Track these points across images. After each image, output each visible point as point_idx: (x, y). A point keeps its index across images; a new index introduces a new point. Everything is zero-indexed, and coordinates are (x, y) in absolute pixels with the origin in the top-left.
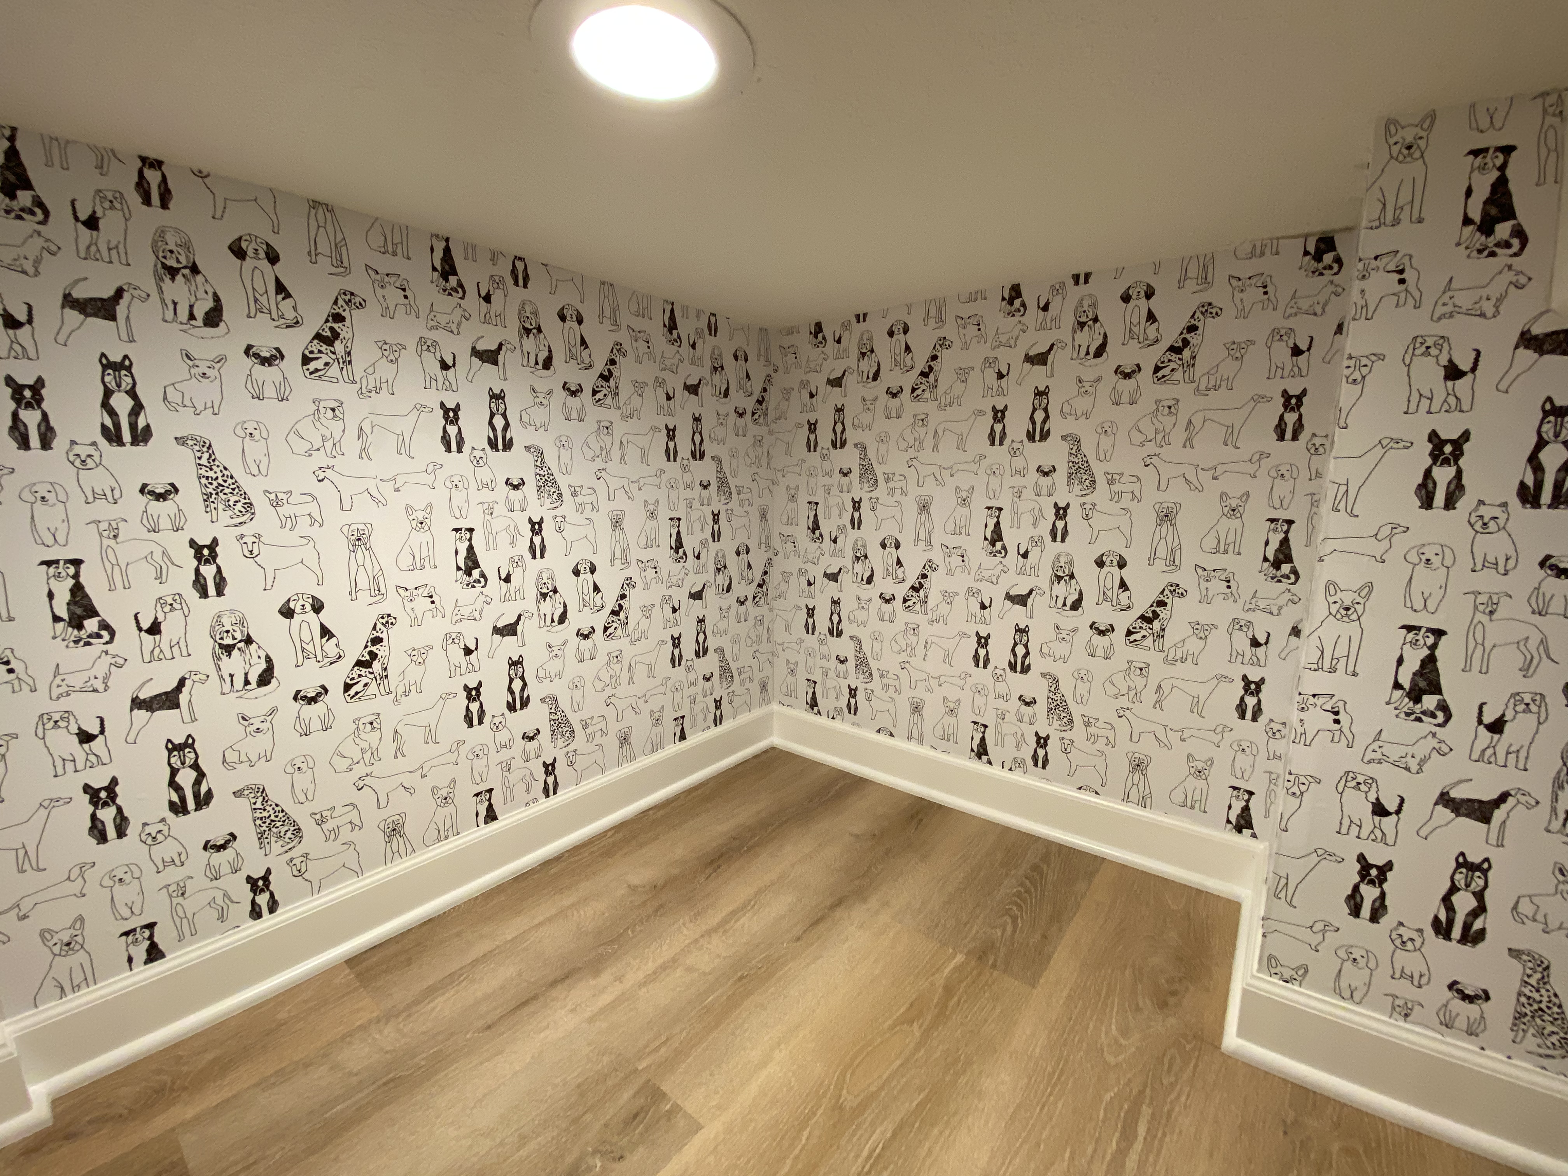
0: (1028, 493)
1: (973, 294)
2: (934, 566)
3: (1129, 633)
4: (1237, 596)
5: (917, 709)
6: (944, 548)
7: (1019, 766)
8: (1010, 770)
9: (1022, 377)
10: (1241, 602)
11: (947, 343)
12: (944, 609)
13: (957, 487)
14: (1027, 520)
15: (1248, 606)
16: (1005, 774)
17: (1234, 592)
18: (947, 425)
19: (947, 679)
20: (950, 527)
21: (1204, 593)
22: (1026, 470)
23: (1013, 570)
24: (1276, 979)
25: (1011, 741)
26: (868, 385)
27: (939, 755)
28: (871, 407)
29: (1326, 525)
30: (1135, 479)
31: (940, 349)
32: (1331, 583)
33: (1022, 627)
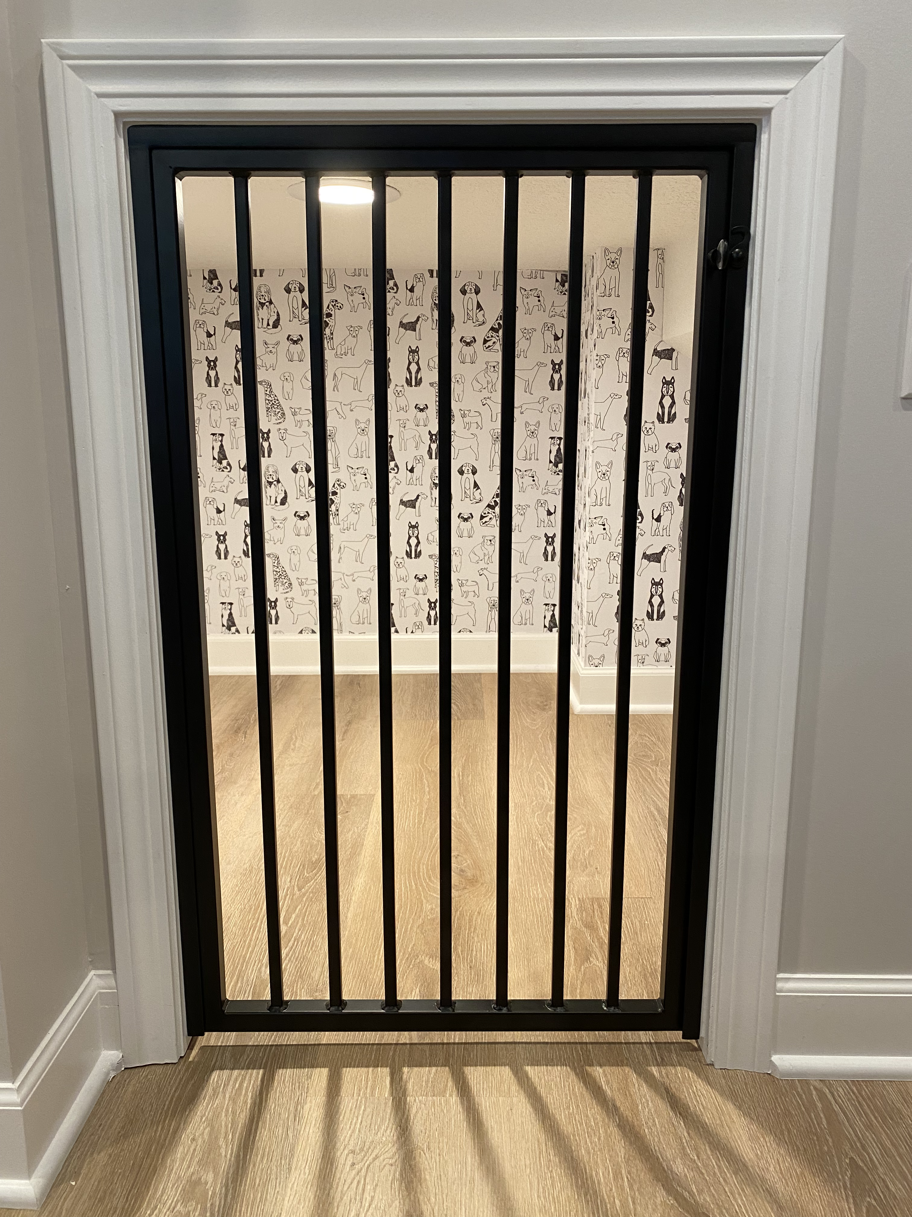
0: (410, 425)
1: (357, 271)
2: (342, 484)
3: (482, 517)
4: (538, 486)
6: (350, 469)
7: (419, 628)
8: (412, 632)
9: (398, 339)
10: (540, 489)
11: (339, 305)
12: (353, 518)
13: (357, 420)
14: (411, 444)
15: (544, 491)
16: (410, 636)
17: (537, 484)
18: (345, 370)
19: (359, 574)
20: (353, 451)
21: (521, 485)
22: (407, 407)
23: (404, 482)
24: (592, 667)
25: (411, 611)
26: (269, 331)
27: (357, 637)
28: (274, 350)
29: (594, 435)
30: (477, 414)
31: (332, 308)
32: (597, 463)
33: (413, 524)
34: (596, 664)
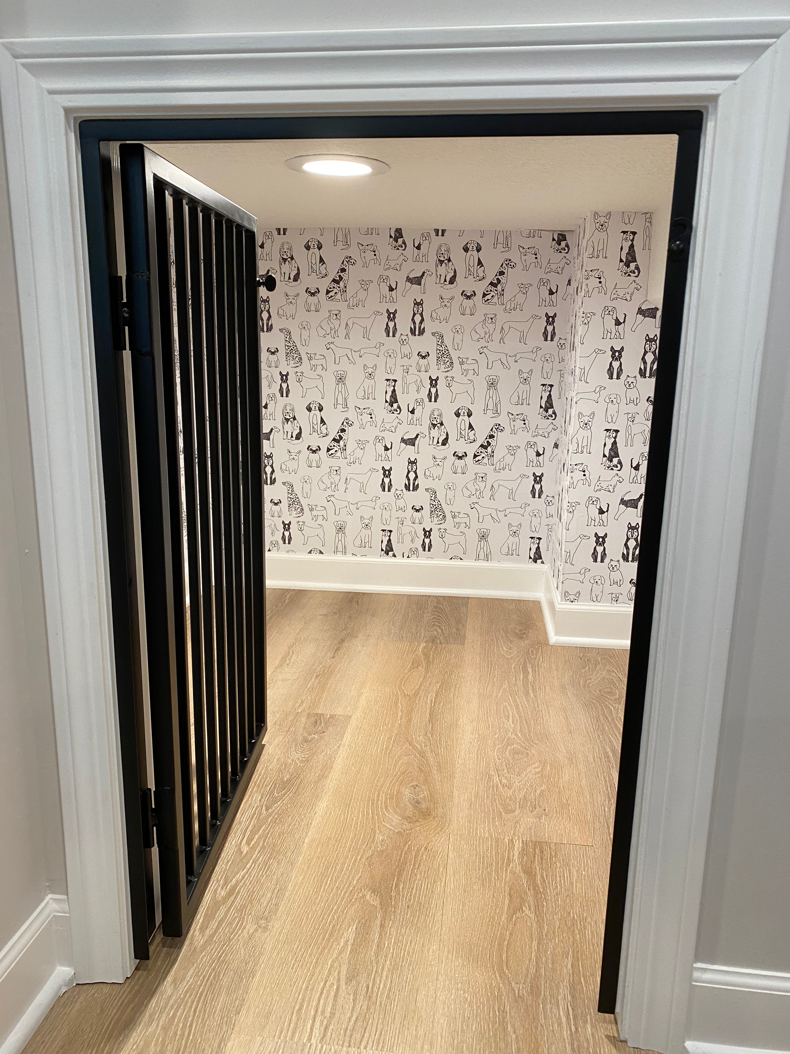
0: (413, 370)
1: (370, 229)
4: (529, 429)
5: (340, 529)
6: (357, 409)
7: (414, 554)
8: (408, 557)
9: (405, 292)
10: (531, 431)
11: (352, 261)
12: (359, 453)
13: (365, 365)
14: (413, 388)
15: (534, 434)
16: (406, 560)
17: (527, 426)
18: (355, 320)
19: (362, 503)
20: (361, 394)
21: (513, 428)
22: (411, 354)
23: (405, 422)
24: (568, 602)
25: (408, 538)
26: (290, 284)
27: (359, 559)
28: (293, 301)
29: (578, 387)
30: (475, 362)
31: (347, 264)
32: (580, 413)
33: (412, 460)
34: (572, 600)
